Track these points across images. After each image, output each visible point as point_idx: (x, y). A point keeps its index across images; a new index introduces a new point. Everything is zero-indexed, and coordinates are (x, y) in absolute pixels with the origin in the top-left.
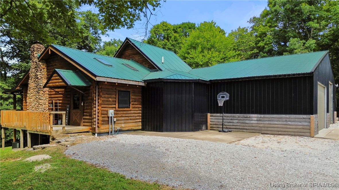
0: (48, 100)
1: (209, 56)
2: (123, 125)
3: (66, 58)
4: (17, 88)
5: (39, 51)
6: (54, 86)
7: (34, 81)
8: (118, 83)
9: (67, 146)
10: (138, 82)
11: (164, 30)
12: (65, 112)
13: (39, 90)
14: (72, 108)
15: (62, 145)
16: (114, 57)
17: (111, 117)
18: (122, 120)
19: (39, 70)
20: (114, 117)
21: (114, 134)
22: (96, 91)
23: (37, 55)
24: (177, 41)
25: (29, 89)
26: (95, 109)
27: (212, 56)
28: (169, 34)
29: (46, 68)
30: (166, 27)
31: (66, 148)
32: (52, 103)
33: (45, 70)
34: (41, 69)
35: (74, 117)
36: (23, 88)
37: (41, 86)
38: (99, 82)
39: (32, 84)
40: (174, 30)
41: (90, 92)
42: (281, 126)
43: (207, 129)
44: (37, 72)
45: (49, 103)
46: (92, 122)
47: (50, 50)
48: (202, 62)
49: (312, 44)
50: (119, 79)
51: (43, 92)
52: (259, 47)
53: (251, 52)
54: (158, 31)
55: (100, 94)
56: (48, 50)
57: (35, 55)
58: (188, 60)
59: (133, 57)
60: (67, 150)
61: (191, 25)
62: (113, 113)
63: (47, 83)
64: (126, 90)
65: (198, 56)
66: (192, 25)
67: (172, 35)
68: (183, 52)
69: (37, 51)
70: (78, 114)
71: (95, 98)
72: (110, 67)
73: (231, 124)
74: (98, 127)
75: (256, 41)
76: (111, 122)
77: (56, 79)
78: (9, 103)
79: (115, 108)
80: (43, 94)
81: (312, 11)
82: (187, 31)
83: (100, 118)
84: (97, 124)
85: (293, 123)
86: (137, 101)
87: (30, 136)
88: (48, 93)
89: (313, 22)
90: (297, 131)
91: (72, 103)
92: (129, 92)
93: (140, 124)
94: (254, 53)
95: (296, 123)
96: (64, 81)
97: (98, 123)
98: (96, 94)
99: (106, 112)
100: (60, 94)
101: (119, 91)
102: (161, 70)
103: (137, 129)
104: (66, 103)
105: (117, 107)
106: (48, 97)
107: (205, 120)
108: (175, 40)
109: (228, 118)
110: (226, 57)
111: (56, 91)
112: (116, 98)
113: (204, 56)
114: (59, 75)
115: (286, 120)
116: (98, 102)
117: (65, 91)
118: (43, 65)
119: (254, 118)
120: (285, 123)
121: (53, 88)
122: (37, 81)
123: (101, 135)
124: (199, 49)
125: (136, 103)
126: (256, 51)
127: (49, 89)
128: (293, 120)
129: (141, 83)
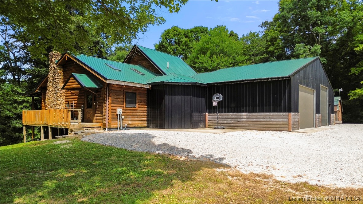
0: (64, 101)
1: (218, 60)
2: (130, 123)
3: (80, 64)
4: (36, 91)
5: (57, 57)
6: (71, 88)
7: (53, 84)
8: (125, 85)
9: (83, 136)
10: (144, 84)
11: (175, 35)
12: (80, 110)
13: (57, 92)
14: (86, 108)
15: (79, 135)
16: (123, 62)
17: (120, 115)
18: (129, 118)
19: (56, 74)
20: (122, 115)
21: (122, 129)
22: (106, 92)
23: (55, 61)
24: (188, 45)
25: (48, 91)
26: (105, 107)
27: (221, 61)
28: (180, 39)
29: (63, 72)
30: (177, 31)
31: (82, 137)
32: (68, 104)
33: (62, 74)
34: (58, 74)
35: (87, 115)
36: (41, 91)
37: (58, 88)
38: (109, 84)
39: (50, 87)
40: (184, 34)
41: (101, 93)
42: (266, 122)
43: (205, 127)
44: (55, 76)
45: (66, 104)
46: (103, 119)
47: (66, 57)
48: (211, 67)
49: (317, 49)
50: (126, 82)
51: (60, 94)
52: (270, 52)
53: (261, 57)
54: (169, 36)
55: (110, 94)
56: (65, 57)
57: (53, 61)
58: (197, 65)
59: (140, 62)
60: (83, 138)
61: (203, 30)
62: (121, 112)
63: (65, 85)
64: (132, 92)
65: (207, 61)
66: (205, 29)
67: (183, 40)
68: (193, 57)
69: (55, 58)
70: (91, 112)
71: (105, 98)
72: (119, 72)
73: (225, 122)
74: (108, 122)
75: (267, 46)
76: (120, 119)
77: (73, 82)
78: (23, 106)
79: (123, 107)
80: (60, 95)
81: (319, 17)
82: (199, 35)
83: (110, 115)
84: (107, 121)
85: (275, 120)
86: (142, 102)
87: (51, 130)
88: (64, 94)
89: (320, 27)
90: (279, 127)
91: (86, 103)
92: (135, 93)
93: (146, 122)
94: (263, 58)
95: (278, 120)
96: (79, 83)
97: (108, 119)
98: (106, 94)
99: (115, 111)
100: (76, 95)
101: (126, 92)
102: (165, 74)
103: (142, 126)
104: (81, 104)
105: (125, 106)
106: (64, 98)
107: (203, 119)
108: (185, 44)
109: (223, 117)
110: (236, 62)
111: (72, 93)
112: (123, 99)
113: (213, 61)
114: (75, 78)
115: (270, 118)
116: (108, 102)
117: (80, 93)
118: (60, 70)
119: (244, 117)
120: (269, 120)
121: (69, 90)
122: (55, 84)
123: (111, 130)
124: (209, 54)
125: (142, 104)
126: (265, 55)
127: (66, 91)
128: (275, 117)
129: (146, 85)
